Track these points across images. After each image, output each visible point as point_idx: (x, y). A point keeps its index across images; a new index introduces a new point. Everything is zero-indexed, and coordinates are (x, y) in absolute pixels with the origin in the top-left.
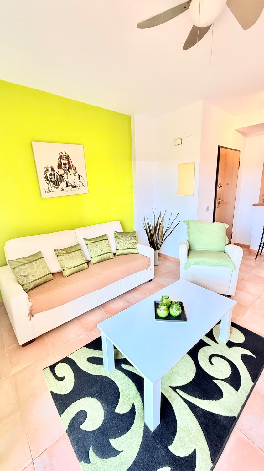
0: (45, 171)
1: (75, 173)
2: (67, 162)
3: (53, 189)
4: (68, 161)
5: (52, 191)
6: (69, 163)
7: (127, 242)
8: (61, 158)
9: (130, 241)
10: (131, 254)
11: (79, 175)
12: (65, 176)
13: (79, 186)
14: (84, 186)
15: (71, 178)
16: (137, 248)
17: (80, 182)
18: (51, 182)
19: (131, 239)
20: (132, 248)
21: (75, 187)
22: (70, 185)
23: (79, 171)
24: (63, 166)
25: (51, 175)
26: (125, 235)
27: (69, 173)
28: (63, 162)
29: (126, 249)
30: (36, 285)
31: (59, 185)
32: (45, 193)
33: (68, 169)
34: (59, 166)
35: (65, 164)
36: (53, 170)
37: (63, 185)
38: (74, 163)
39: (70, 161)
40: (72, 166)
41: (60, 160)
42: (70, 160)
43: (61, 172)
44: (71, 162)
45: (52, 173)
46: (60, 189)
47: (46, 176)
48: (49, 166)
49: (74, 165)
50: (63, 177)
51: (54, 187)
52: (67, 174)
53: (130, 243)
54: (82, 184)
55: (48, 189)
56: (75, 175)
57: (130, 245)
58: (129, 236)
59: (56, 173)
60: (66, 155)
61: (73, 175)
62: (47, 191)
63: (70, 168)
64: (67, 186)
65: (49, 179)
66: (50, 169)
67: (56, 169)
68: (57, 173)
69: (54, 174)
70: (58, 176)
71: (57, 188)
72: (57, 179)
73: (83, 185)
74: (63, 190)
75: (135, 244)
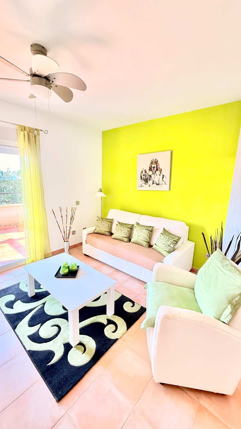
0: (141, 173)
1: (160, 174)
2: (155, 166)
3: (144, 185)
4: (157, 165)
5: (143, 186)
6: (157, 166)
8: (152, 163)
11: (163, 175)
12: (153, 176)
13: (162, 184)
14: (166, 184)
15: (156, 178)
17: (163, 181)
18: (143, 180)
21: (158, 184)
22: (155, 183)
23: (163, 172)
24: (152, 168)
25: (144, 175)
27: (155, 174)
28: (153, 166)
31: (148, 182)
32: (139, 187)
33: (155, 171)
34: (150, 169)
35: (154, 167)
36: (146, 172)
37: (150, 182)
38: (161, 166)
39: (158, 165)
40: (159, 169)
41: (151, 165)
42: (158, 164)
43: (150, 173)
44: (159, 165)
45: (145, 174)
46: (148, 185)
47: (141, 176)
48: (144, 170)
49: (160, 168)
50: (151, 177)
51: (145, 183)
52: (154, 175)
54: (165, 182)
55: (141, 185)
56: (160, 175)
59: (147, 174)
60: (156, 160)
61: (158, 175)
62: (140, 186)
63: (157, 170)
64: (153, 183)
65: (142, 178)
66: (144, 171)
67: (148, 171)
68: (148, 174)
69: (146, 174)
70: (148, 176)
71: (146, 184)
72: (147, 178)
73: (165, 184)
74: (150, 186)
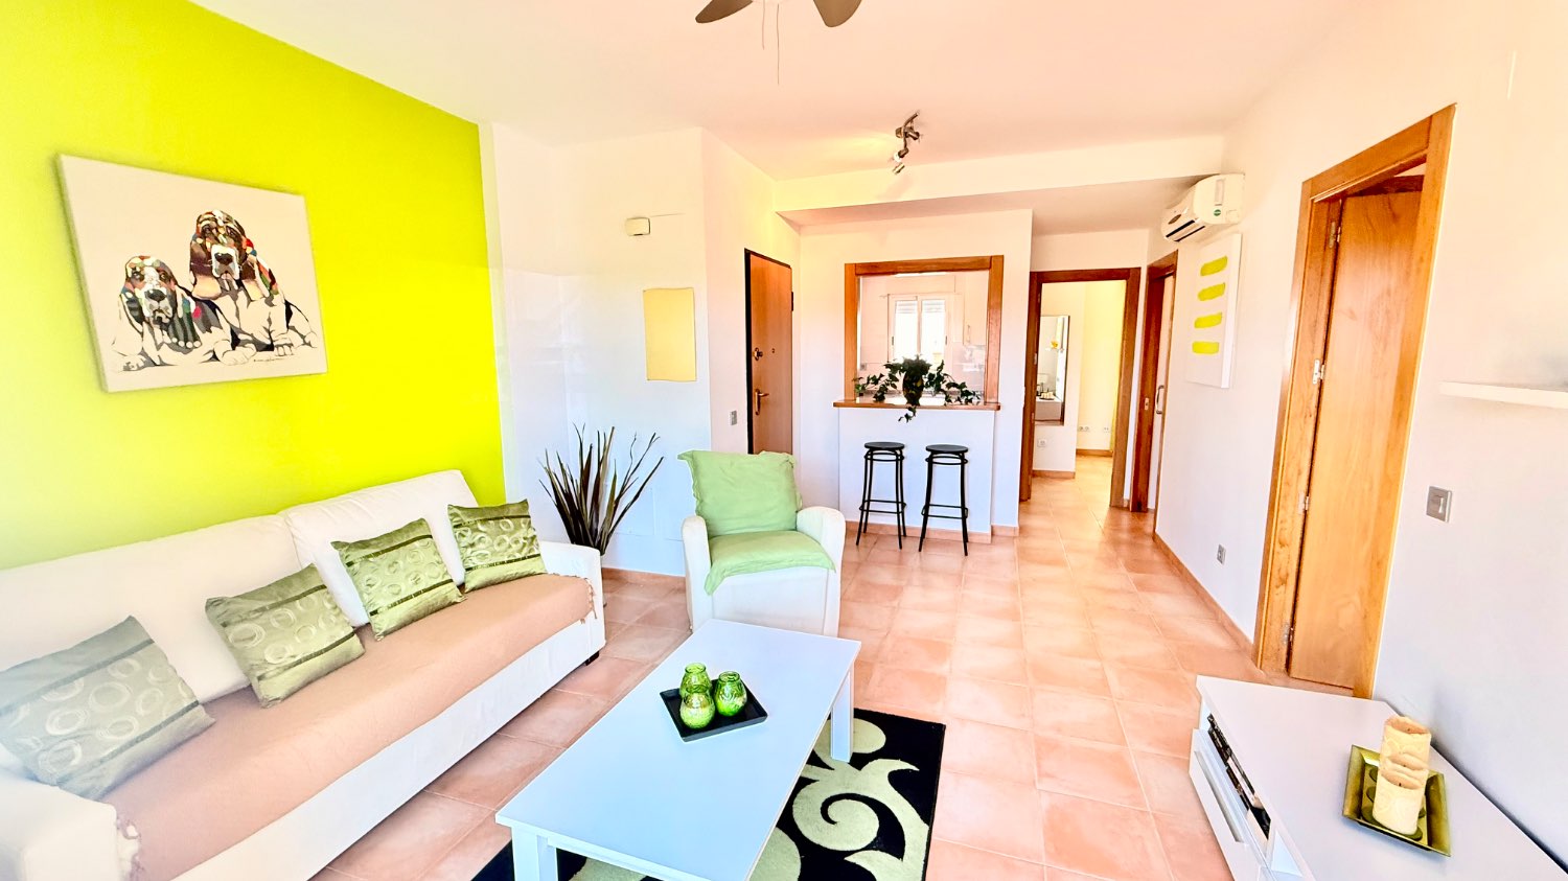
0: (128, 279)
1: (271, 297)
2: (233, 252)
3: (167, 354)
4: (240, 249)
5: (163, 364)
6: (243, 257)
7: (505, 537)
8: (206, 232)
9: (511, 533)
10: (520, 578)
11: (288, 304)
12: (225, 303)
13: (290, 345)
14: (309, 344)
15: (252, 313)
16: (539, 555)
17: (293, 328)
18: (157, 329)
19: (517, 528)
20: (524, 559)
21: (270, 348)
22: (249, 342)
23: (286, 289)
24: (215, 264)
25: (156, 296)
26: (495, 514)
27: (241, 294)
28: (216, 249)
29: (503, 563)
30: (134, 766)
31: (196, 338)
32: (127, 368)
33: (237, 277)
34: (200, 265)
35: (225, 260)
36: (166, 276)
37: (217, 339)
39: (249, 250)
40: (256, 268)
41: (200, 241)
42: (250, 244)
43: (207, 288)
44: (254, 253)
45: (164, 290)
46: (199, 353)
47: (134, 301)
48: (147, 262)
49: (266, 266)
50: (214, 307)
51: (174, 347)
52: (235, 298)
53: (517, 542)
54: (303, 337)
55: (143, 353)
56: (269, 302)
57: (514, 546)
58: (508, 517)
59: (179, 292)
60: (229, 225)
61: (260, 304)
62: (139, 360)
63: (247, 273)
64: (236, 342)
65: (147, 313)
66: (151, 275)
67: (184, 276)
68: (189, 294)
69: (174, 293)
70: (193, 303)
71: (187, 350)
72: (189, 315)
73: (305, 343)
74: (215, 358)
75: (531, 543)
